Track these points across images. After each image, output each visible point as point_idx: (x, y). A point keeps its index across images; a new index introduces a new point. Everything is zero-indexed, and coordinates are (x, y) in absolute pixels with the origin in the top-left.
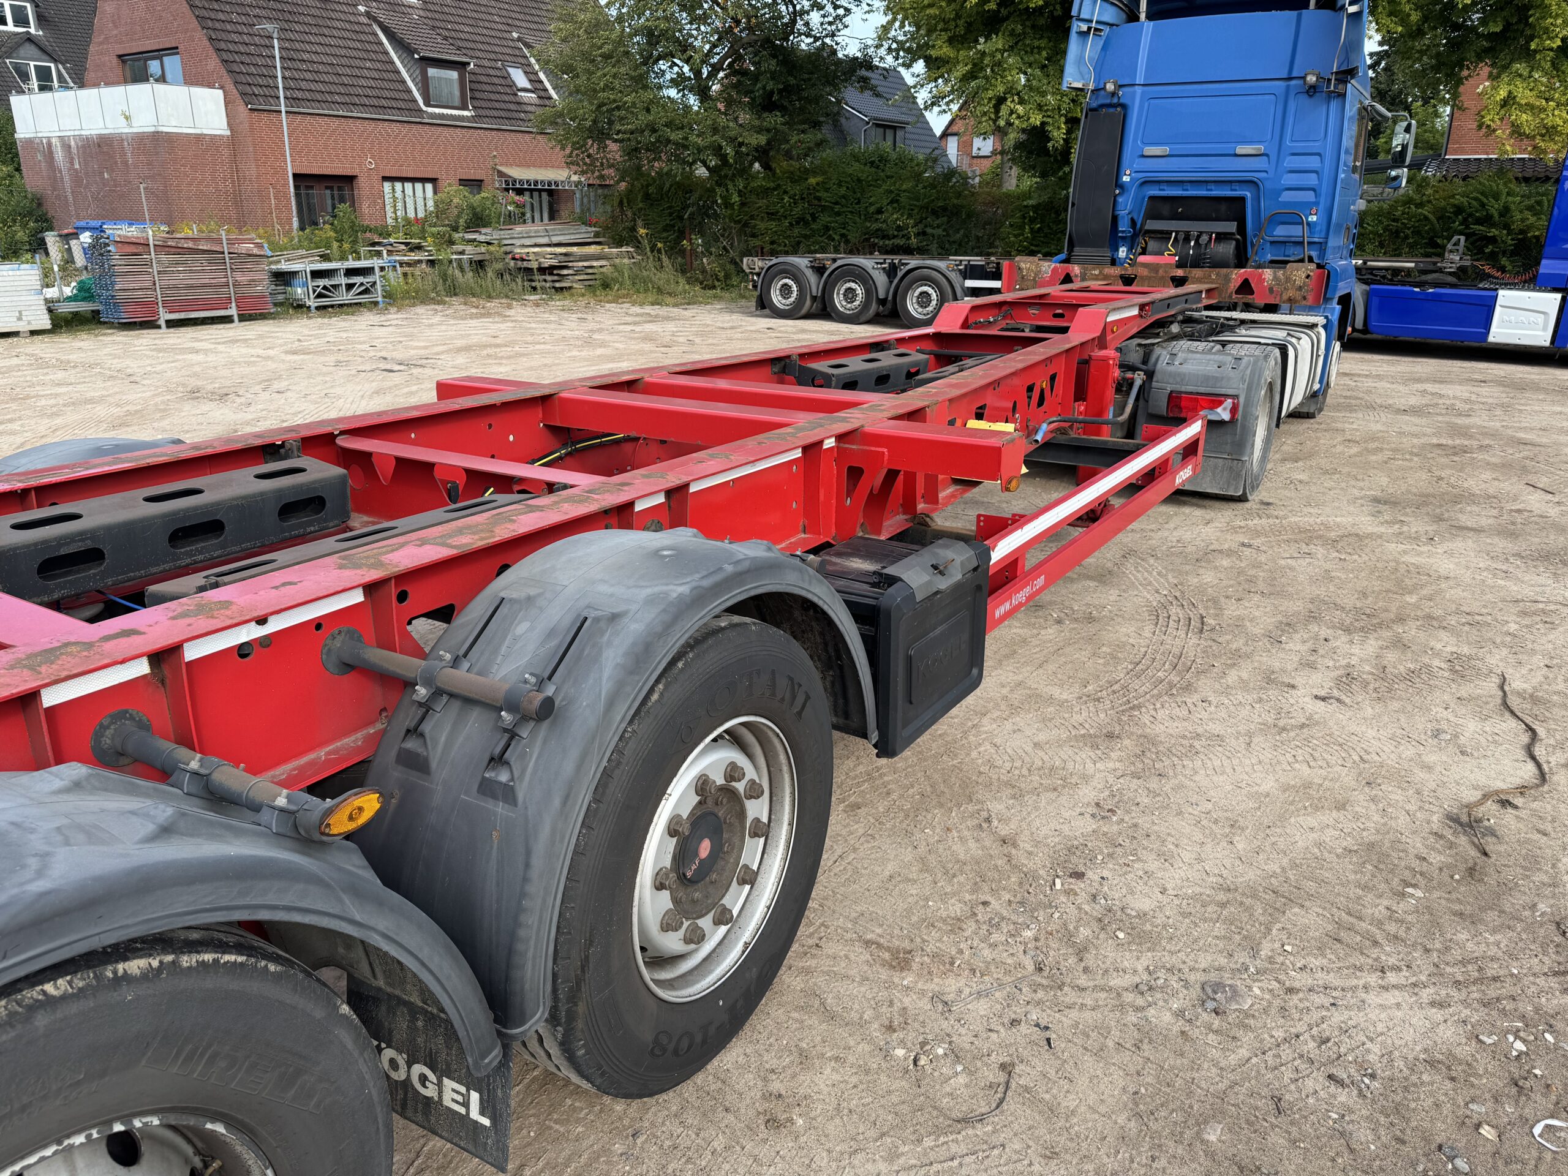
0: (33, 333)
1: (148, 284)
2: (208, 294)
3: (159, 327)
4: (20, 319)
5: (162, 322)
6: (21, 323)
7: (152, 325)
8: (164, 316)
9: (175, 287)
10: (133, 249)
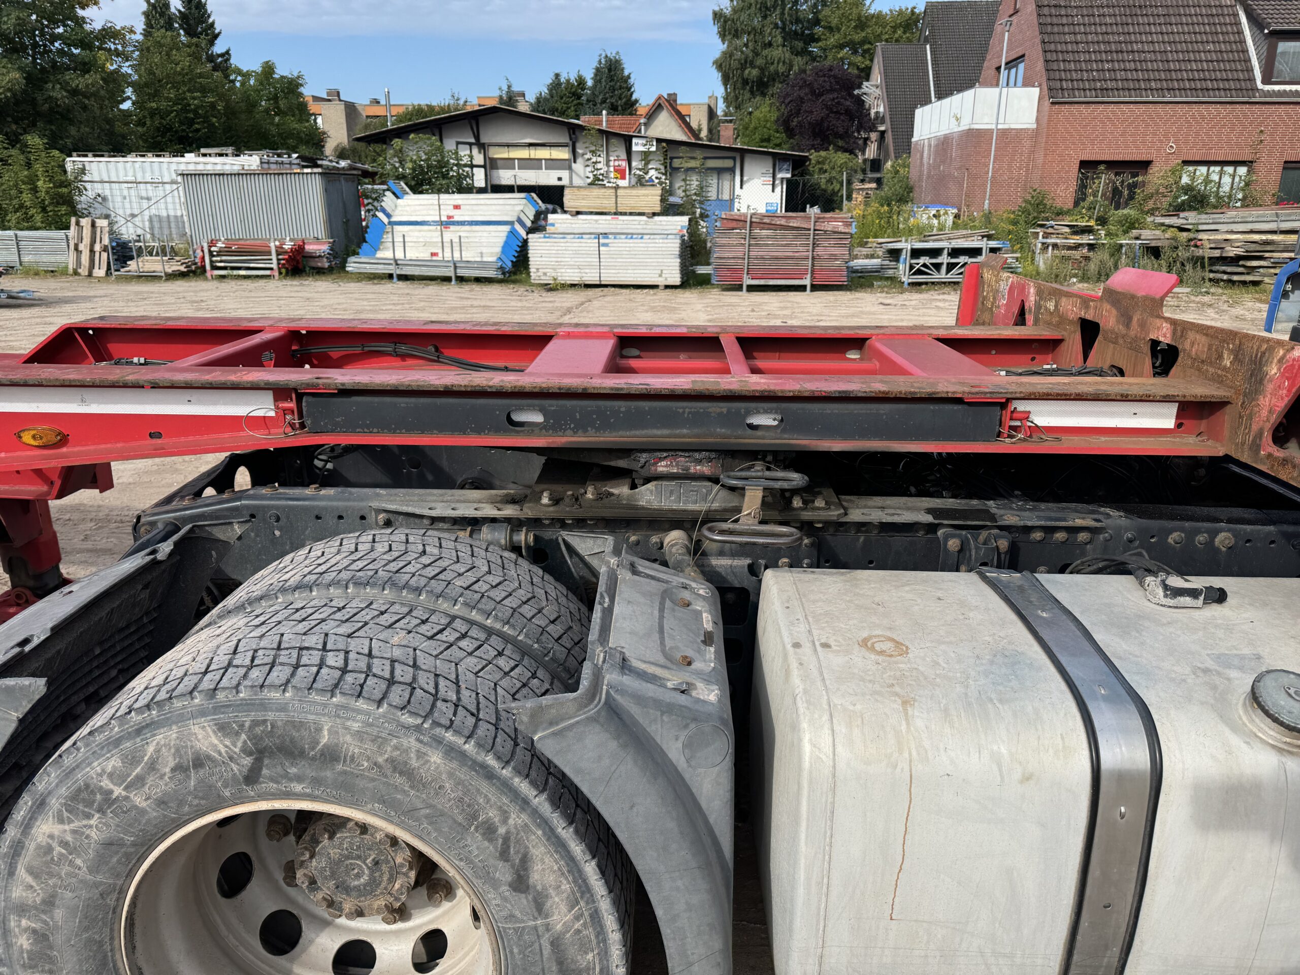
0: (667, 287)
1: (740, 255)
2: (789, 265)
3: (741, 290)
4: (660, 276)
5: (745, 288)
6: (660, 279)
7: (739, 288)
8: (747, 281)
9: (762, 258)
10: (734, 224)
